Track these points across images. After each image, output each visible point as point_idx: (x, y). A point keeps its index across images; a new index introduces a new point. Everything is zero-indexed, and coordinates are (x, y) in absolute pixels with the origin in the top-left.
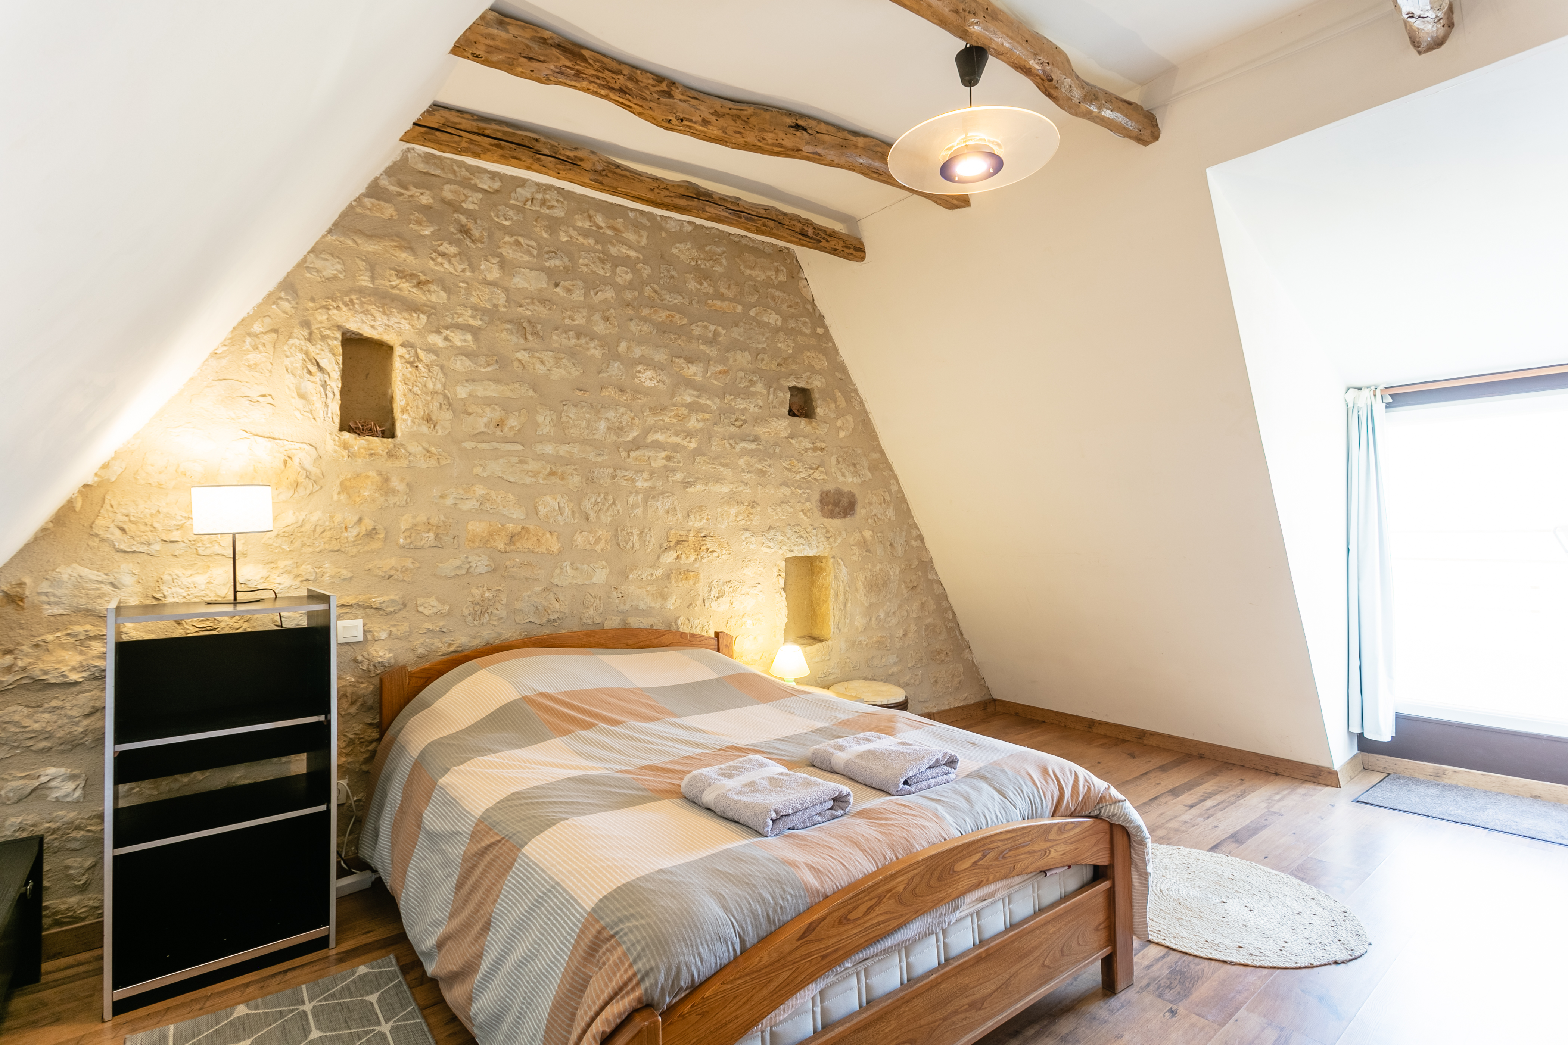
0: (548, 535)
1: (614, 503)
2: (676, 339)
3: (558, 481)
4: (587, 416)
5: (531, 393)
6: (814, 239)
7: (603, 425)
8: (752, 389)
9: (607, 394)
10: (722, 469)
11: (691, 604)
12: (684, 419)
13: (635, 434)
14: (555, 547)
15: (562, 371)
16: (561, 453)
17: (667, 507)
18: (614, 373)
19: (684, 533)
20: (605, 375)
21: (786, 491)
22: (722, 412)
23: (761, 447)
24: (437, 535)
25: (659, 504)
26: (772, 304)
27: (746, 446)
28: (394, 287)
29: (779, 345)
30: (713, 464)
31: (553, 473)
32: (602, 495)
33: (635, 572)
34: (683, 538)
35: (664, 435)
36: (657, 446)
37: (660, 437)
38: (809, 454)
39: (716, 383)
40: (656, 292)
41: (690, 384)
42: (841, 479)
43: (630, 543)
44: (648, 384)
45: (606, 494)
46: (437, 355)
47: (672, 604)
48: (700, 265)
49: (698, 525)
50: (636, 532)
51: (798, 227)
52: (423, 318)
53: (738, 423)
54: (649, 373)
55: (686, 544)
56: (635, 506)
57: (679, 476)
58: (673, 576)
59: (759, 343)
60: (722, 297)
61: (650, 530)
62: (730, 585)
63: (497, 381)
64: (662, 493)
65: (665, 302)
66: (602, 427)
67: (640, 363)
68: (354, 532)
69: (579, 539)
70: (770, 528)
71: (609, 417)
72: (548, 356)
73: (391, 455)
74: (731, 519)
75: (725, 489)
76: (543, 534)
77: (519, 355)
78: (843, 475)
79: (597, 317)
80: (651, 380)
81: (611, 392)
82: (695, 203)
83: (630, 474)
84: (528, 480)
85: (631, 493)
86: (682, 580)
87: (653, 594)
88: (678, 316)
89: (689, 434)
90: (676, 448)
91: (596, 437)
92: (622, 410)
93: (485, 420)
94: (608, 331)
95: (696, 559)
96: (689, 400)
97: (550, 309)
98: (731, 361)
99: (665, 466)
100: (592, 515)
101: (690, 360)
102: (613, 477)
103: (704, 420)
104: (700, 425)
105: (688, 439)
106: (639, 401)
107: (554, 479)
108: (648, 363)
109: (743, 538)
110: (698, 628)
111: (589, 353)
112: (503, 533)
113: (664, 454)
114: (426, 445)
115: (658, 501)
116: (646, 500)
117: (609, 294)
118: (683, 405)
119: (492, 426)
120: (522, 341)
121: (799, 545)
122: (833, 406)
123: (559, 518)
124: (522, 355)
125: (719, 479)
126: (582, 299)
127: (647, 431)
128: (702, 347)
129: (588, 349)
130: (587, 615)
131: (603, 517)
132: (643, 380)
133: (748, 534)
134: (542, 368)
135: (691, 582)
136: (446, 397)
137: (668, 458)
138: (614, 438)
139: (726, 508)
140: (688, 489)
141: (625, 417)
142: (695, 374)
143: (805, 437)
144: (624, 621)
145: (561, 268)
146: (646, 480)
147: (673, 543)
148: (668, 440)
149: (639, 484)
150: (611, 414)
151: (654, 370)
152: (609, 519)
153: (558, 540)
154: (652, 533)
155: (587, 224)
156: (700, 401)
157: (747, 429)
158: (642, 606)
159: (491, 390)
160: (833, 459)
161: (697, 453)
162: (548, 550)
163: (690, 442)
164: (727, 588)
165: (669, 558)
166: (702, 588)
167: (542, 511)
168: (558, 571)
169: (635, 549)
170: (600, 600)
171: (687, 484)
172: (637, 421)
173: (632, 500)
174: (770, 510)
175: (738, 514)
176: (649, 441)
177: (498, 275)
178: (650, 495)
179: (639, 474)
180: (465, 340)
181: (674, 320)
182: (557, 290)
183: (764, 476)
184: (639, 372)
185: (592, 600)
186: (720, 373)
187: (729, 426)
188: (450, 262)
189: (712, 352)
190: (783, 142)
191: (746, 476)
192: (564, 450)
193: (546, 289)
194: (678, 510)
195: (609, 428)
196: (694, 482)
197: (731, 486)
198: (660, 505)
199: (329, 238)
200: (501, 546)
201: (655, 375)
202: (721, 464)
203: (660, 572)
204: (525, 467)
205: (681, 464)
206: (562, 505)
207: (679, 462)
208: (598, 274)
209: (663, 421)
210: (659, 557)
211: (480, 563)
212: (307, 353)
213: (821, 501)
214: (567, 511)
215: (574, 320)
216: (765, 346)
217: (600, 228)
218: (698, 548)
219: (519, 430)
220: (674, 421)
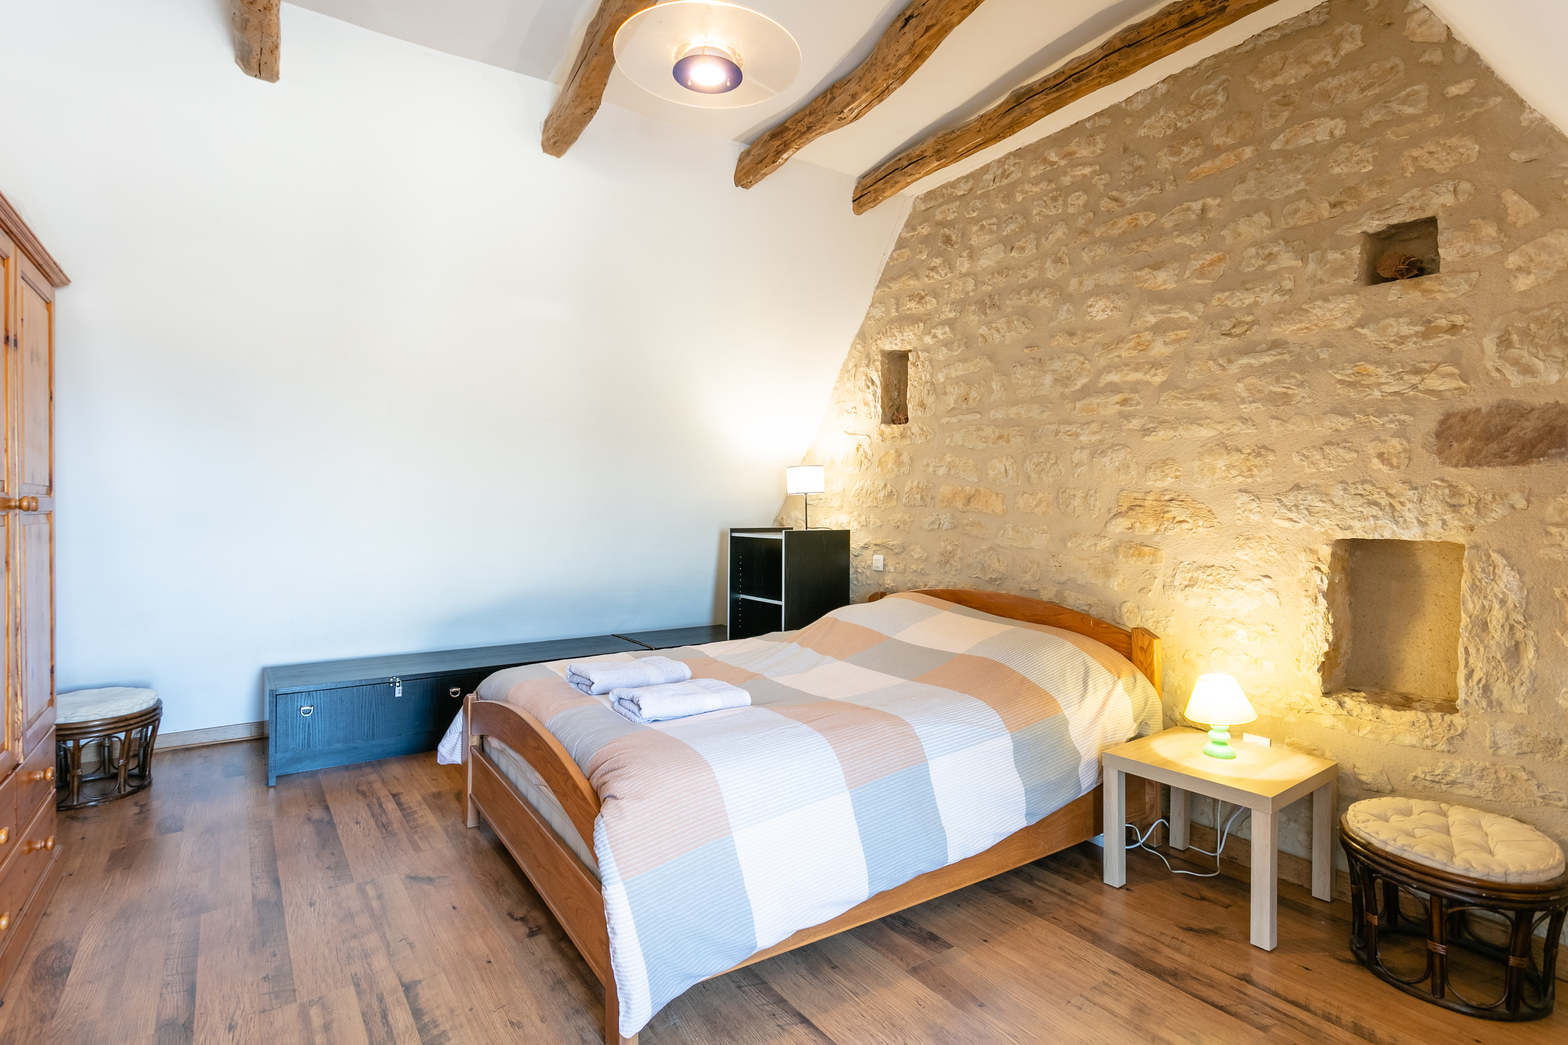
0: (994, 497)
1: (1056, 462)
2: (1138, 246)
3: (1004, 443)
4: (1032, 372)
5: (988, 363)
6: (1212, 13)
7: (1048, 379)
8: (1269, 268)
9: (1056, 343)
10: (1201, 404)
11: (1143, 589)
12: (1143, 347)
13: (1085, 380)
14: (999, 509)
15: (1013, 333)
16: (1012, 416)
17: (1117, 464)
18: (1063, 318)
19: (1139, 496)
20: (1054, 323)
21: (1343, 423)
22: (1210, 321)
23: (1287, 357)
24: (922, 497)
25: (1106, 460)
26: (1325, 107)
27: (1252, 361)
28: (908, 309)
29: (1337, 170)
30: (1188, 398)
31: (1001, 437)
32: (1045, 455)
33: (1074, 540)
34: (1138, 502)
35: (1119, 375)
36: (1114, 388)
37: (1113, 377)
38: (1410, 345)
39: (1200, 282)
40: (1116, 200)
41: (1158, 297)
42: (1516, 379)
43: (1071, 507)
44: (1101, 316)
45: (1049, 453)
46: (928, 352)
47: (1115, 584)
48: (1181, 127)
49: (1160, 485)
50: (1080, 494)
51: (1173, 21)
52: (921, 325)
53: (1238, 331)
54: (1101, 304)
55: (1141, 510)
56: (1079, 465)
57: (1136, 423)
58: (1121, 550)
59: (1289, 187)
60: (1217, 151)
61: (1096, 492)
62: (1209, 571)
63: (965, 361)
64: (1113, 446)
65: (1128, 205)
66: (1048, 381)
67: (1091, 296)
68: (882, 494)
69: (1021, 501)
70: (1297, 487)
71: (1055, 368)
72: (1001, 323)
73: (903, 436)
74: (1217, 476)
75: (1206, 433)
76: (991, 496)
77: (981, 331)
78: (1527, 370)
79: (1049, 264)
80: (1104, 311)
81: (1061, 340)
82: (1018, 111)
83: (1073, 428)
84: (981, 446)
85: (1076, 449)
86: (1133, 555)
87: (1095, 569)
88: (1141, 216)
89: (1156, 365)
90: (1135, 387)
91: (1043, 392)
92: (1070, 357)
93: (954, 397)
94: (1061, 273)
95: (1158, 530)
96: (1152, 320)
97: (1007, 276)
98: (1229, 240)
99: (1120, 413)
100: (1034, 476)
101: (1157, 266)
102: (1057, 433)
103: (1176, 341)
104: (1169, 350)
105: (1153, 371)
106: (1090, 341)
107: (1002, 443)
108: (1099, 291)
109: (1238, 503)
110: (1151, 622)
111: (1040, 305)
112: (962, 495)
113: (1118, 398)
114: (921, 426)
115: (1105, 457)
116: (1092, 456)
117: (1060, 231)
118: (1146, 329)
119: (960, 401)
120: (983, 317)
121: (1366, 519)
122: (1490, 230)
123: (1004, 480)
124: (983, 330)
125: (1196, 420)
126: (1035, 251)
127: (1100, 373)
128: (1178, 241)
129: (1039, 301)
130: (1024, 580)
131: (1045, 478)
132: (1094, 314)
133: (1245, 498)
134: (998, 336)
135: (1147, 559)
136: (932, 384)
137: (1124, 402)
138: (1060, 389)
139: (1208, 460)
140: (1146, 439)
141: (1075, 363)
142: (1165, 282)
143: (1398, 316)
144: (1059, 593)
145: (1017, 230)
146: (1095, 433)
147: (1123, 509)
148: (1126, 379)
149: (1084, 439)
150: (1057, 365)
151: (1107, 297)
152: (1051, 480)
153: (1003, 502)
154: (1098, 495)
155: (1041, 169)
156: (1172, 315)
157: (1256, 334)
158: (1081, 580)
159: (958, 370)
160: (1489, 343)
161: (1164, 387)
162: (993, 511)
163: (1155, 375)
164: (1201, 575)
165: (1120, 526)
166: (1162, 568)
167: (992, 473)
168: (1001, 532)
169: (1077, 514)
170: (1038, 566)
171: (1146, 431)
172: (1087, 365)
173: (1076, 457)
174: (1296, 459)
175: (1230, 467)
176: (1101, 385)
177: (968, 266)
178: (1097, 451)
179: (1085, 427)
180: (945, 333)
181: (1139, 222)
182: (1013, 254)
183: (1286, 403)
184: (1091, 306)
185: (1030, 565)
186: (1211, 264)
187: (1218, 339)
188: (937, 272)
189: (1193, 240)
190: (899, 52)
191: (1247, 409)
192: (1013, 411)
193: (1004, 257)
194: (1132, 466)
195: (1056, 380)
196: (1155, 428)
197: (1220, 427)
198: (1111, 461)
199: (877, 292)
200: (960, 506)
201: (1108, 303)
202: (1203, 398)
203: (1105, 543)
204: (981, 433)
205: (1140, 407)
206: (1008, 467)
207: (1139, 404)
208: (1050, 216)
209: (1119, 356)
210: (1106, 523)
211: (946, 521)
212: (866, 375)
213: (1439, 435)
214: (1011, 473)
215: (1026, 277)
216: (1302, 186)
217: (1054, 163)
218: (1159, 515)
219: (980, 400)
220: (1134, 353)
